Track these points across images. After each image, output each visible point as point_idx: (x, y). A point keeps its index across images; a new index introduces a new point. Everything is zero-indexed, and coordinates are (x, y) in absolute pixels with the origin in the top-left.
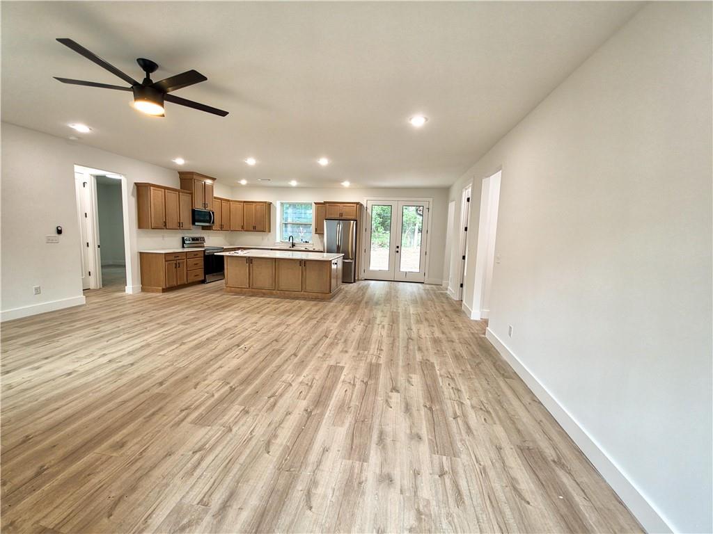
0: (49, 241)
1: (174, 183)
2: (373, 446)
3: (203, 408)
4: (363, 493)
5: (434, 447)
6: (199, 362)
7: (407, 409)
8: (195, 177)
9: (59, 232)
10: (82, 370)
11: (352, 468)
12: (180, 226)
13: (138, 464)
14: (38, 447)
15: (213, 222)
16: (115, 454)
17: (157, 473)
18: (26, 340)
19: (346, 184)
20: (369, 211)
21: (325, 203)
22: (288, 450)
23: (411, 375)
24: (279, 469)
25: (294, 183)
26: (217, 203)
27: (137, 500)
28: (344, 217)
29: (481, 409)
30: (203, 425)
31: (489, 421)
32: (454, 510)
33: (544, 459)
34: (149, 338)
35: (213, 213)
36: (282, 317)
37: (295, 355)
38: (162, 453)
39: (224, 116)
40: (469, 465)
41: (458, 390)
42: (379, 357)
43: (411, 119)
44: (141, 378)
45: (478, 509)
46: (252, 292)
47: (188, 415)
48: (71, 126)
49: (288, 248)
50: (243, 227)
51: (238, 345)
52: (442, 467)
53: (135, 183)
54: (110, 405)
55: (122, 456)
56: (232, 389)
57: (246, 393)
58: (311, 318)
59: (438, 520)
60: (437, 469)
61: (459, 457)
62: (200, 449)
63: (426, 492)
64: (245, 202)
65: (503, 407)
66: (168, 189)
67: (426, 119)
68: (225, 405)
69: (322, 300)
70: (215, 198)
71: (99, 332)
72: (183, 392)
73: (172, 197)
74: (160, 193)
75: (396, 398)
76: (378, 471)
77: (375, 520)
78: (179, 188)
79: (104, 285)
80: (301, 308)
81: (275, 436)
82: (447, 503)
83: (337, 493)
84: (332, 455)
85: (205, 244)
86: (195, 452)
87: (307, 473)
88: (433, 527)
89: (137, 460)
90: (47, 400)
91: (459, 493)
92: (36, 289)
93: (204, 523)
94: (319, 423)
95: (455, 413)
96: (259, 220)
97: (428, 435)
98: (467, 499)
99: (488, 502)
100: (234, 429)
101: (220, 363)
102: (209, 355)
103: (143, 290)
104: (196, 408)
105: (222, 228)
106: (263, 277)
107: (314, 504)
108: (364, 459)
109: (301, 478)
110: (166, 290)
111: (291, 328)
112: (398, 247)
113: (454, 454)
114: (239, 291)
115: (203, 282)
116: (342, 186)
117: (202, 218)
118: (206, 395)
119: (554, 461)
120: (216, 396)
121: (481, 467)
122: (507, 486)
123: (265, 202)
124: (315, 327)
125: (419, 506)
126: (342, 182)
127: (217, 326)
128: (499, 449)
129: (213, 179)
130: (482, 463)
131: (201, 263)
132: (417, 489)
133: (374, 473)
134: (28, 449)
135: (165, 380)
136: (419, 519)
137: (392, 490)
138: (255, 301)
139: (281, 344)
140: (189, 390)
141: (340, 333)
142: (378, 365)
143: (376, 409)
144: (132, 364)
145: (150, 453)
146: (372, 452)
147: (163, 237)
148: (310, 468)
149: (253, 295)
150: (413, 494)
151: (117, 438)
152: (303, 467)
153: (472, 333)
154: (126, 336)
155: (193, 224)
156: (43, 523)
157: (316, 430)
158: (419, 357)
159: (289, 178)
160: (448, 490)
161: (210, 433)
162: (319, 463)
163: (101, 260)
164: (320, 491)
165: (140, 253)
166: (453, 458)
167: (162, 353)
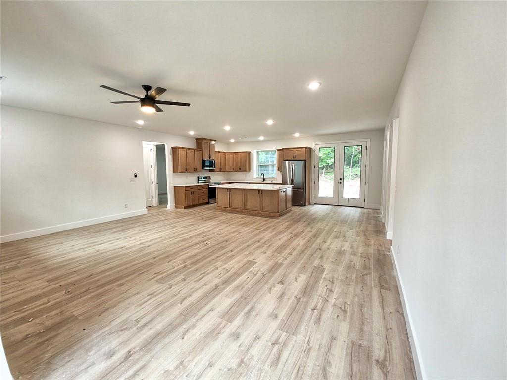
0: (131, 180)
1: (193, 145)
2: (242, 314)
3: (165, 274)
4: (216, 340)
5: (282, 325)
6: (178, 249)
7: (281, 297)
8: (203, 140)
9: (136, 176)
10: (128, 247)
11: (220, 323)
12: (195, 170)
13: (123, 295)
14: (93, 279)
15: (215, 167)
16: (117, 289)
17: (127, 302)
18: (115, 230)
19: (297, 135)
20: (317, 152)
21: (283, 149)
22: (192, 305)
23: (300, 274)
24: (181, 314)
25: (262, 138)
26: (217, 155)
27: (113, 311)
28: (297, 158)
29: (341, 308)
30: (160, 283)
31: (341, 318)
32: (267, 367)
33: (369, 356)
34: (164, 234)
35: (215, 161)
36: (240, 227)
37: (232, 251)
38: (135, 293)
39: (189, 106)
40: (299, 343)
41: (331, 291)
42: (286, 259)
43: (308, 85)
44: (149, 254)
45: (284, 373)
46: (231, 210)
47: (157, 276)
48: (136, 122)
49: (260, 182)
50: (233, 169)
51: (204, 242)
52: (278, 339)
53: (172, 148)
54: (128, 265)
55: (119, 290)
56: (185, 266)
57: (191, 269)
58: (257, 229)
59: (251, 369)
60: (274, 339)
61: (296, 336)
62: (151, 295)
63: (255, 351)
64: (234, 153)
65: (361, 310)
66: (188, 149)
67: (321, 84)
68: (176, 274)
69: (273, 217)
70: (216, 152)
71: (144, 229)
72: (162, 264)
73: (190, 153)
74: (184, 152)
75: (278, 288)
76: (234, 330)
77: (212, 357)
78: (196, 148)
79: (160, 204)
80: (255, 222)
81: (190, 296)
82: (264, 362)
83: (202, 335)
84: (212, 314)
85: (211, 181)
86: (148, 295)
87: (193, 320)
88: (245, 373)
89: (124, 293)
90: (107, 259)
91: (278, 358)
92: (126, 205)
93: (131, 330)
94: (219, 293)
95: (316, 306)
96: (243, 163)
97: (284, 316)
98: (280, 365)
99: (295, 371)
100: (173, 288)
101: (188, 251)
102: (185, 246)
103: (176, 207)
104: (162, 273)
105: (220, 170)
106: (237, 201)
107: (186, 337)
108: (230, 320)
109: (188, 322)
110: (185, 208)
111: (241, 234)
112: (341, 179)
113: (293, 333)
114: (224, 210)
115: (208, 203)
116: (294, 136)
117: (208, 165)
118: (171, 267)
119: (377, 361)
120: (176, 268)
121: (308, 347)
122: (318, 366)
123: (246, 152)
124: (256, 235)
125: (245, 357)
126: (294, 133)
127: (200, 230)
128: (333, 339)
129: (215, 141)
130: (310, 345)
131: (207, 192)
132: (251, 347)
133: (231, 330)
134: (90, 279)
135: (157, 257)
136: (239, 365)
137: (235, 343)
138: (230, 216)
139: (228, 243)
140: (165, 263)
141: (269, 241)
142: (281, 264)
143: (259, 292)
144: (148, 246)
145: (131, 291)
146: (238, 318)
147: (187, 177)
148: (196, 318)
149: (231, 212)
150: (246, 349)
151: (122, 281)
152: (193, 316)
153: (379, 250)
154: (155, 231)
155: (203, 168)
156: (74, 313)
157: (214, 298)
158: (316, 262)
159: (259, 135)
160: (272, 354)
161: (161, 287)
162: (204, 315)
163: (159, 191)
164: (193, 331)
165: (175, 186)
166: (291, 336)
167: (164, 242)
